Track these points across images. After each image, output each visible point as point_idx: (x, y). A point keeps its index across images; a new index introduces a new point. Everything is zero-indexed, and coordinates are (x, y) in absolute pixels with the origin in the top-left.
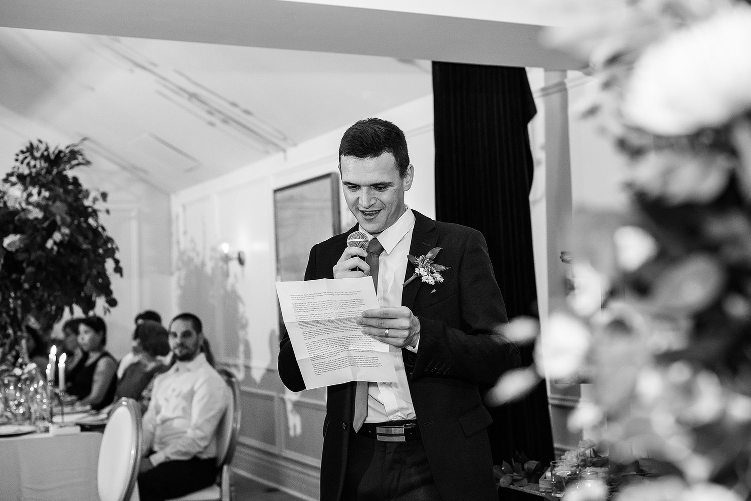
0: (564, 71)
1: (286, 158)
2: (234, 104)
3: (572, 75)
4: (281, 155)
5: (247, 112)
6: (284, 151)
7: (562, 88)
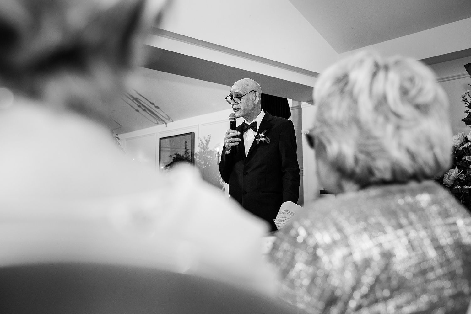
0: (300, 102)
1: (166, 127)
2: (153, 104)
3: (304, 104)
4: (165, 125)
5: (157, 107)
6: (166, 123)
7: (299, 108)
